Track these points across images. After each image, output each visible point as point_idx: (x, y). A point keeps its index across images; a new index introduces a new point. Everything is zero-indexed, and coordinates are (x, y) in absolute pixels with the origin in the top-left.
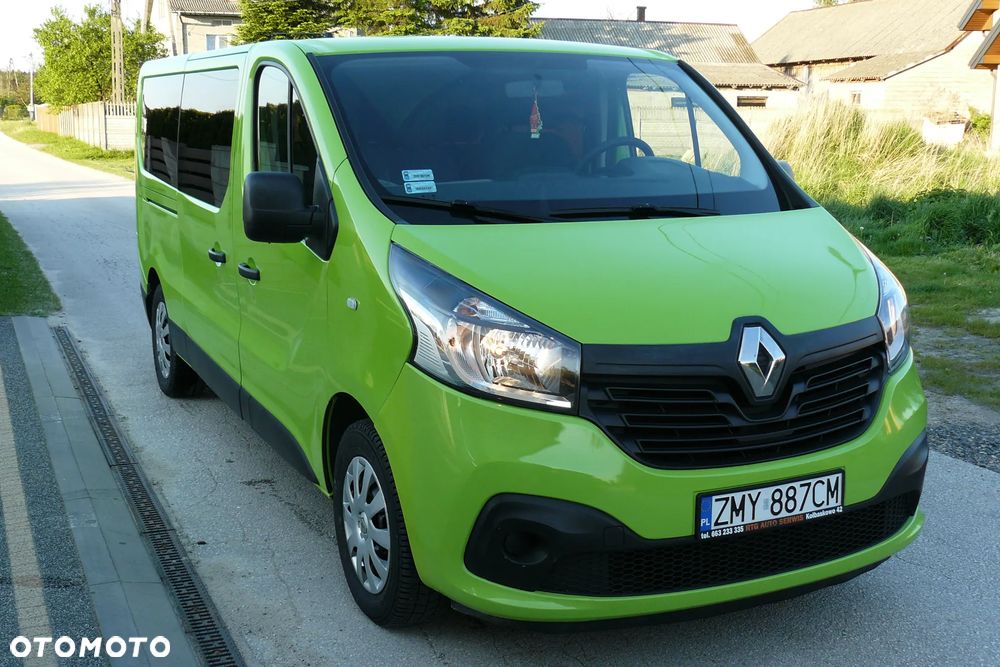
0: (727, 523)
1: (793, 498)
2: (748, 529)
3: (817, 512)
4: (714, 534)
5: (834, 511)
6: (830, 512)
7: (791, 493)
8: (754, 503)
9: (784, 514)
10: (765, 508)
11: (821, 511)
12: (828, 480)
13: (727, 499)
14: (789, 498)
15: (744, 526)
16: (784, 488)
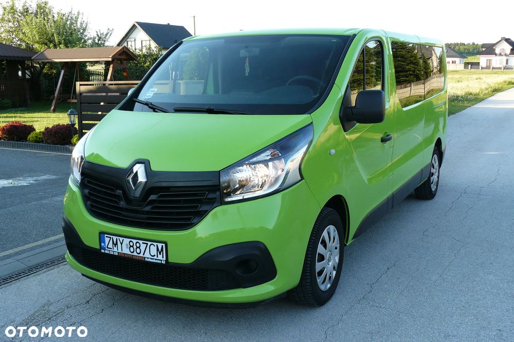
0: (111, 248)
1: (139, 247)
2: (119, 255)
3: (151, 259)
4: (106, 252)
5: (160, 262)
6: (158, 261)
7: (138, 245)
8: (122, 244)
9: (135, 254)
10: (127, 248)
11: (153, 259)
12: (157, 245)
13: (110, 238)
14: (137, 248)
15: (118, 253)
16: (135, 241)
